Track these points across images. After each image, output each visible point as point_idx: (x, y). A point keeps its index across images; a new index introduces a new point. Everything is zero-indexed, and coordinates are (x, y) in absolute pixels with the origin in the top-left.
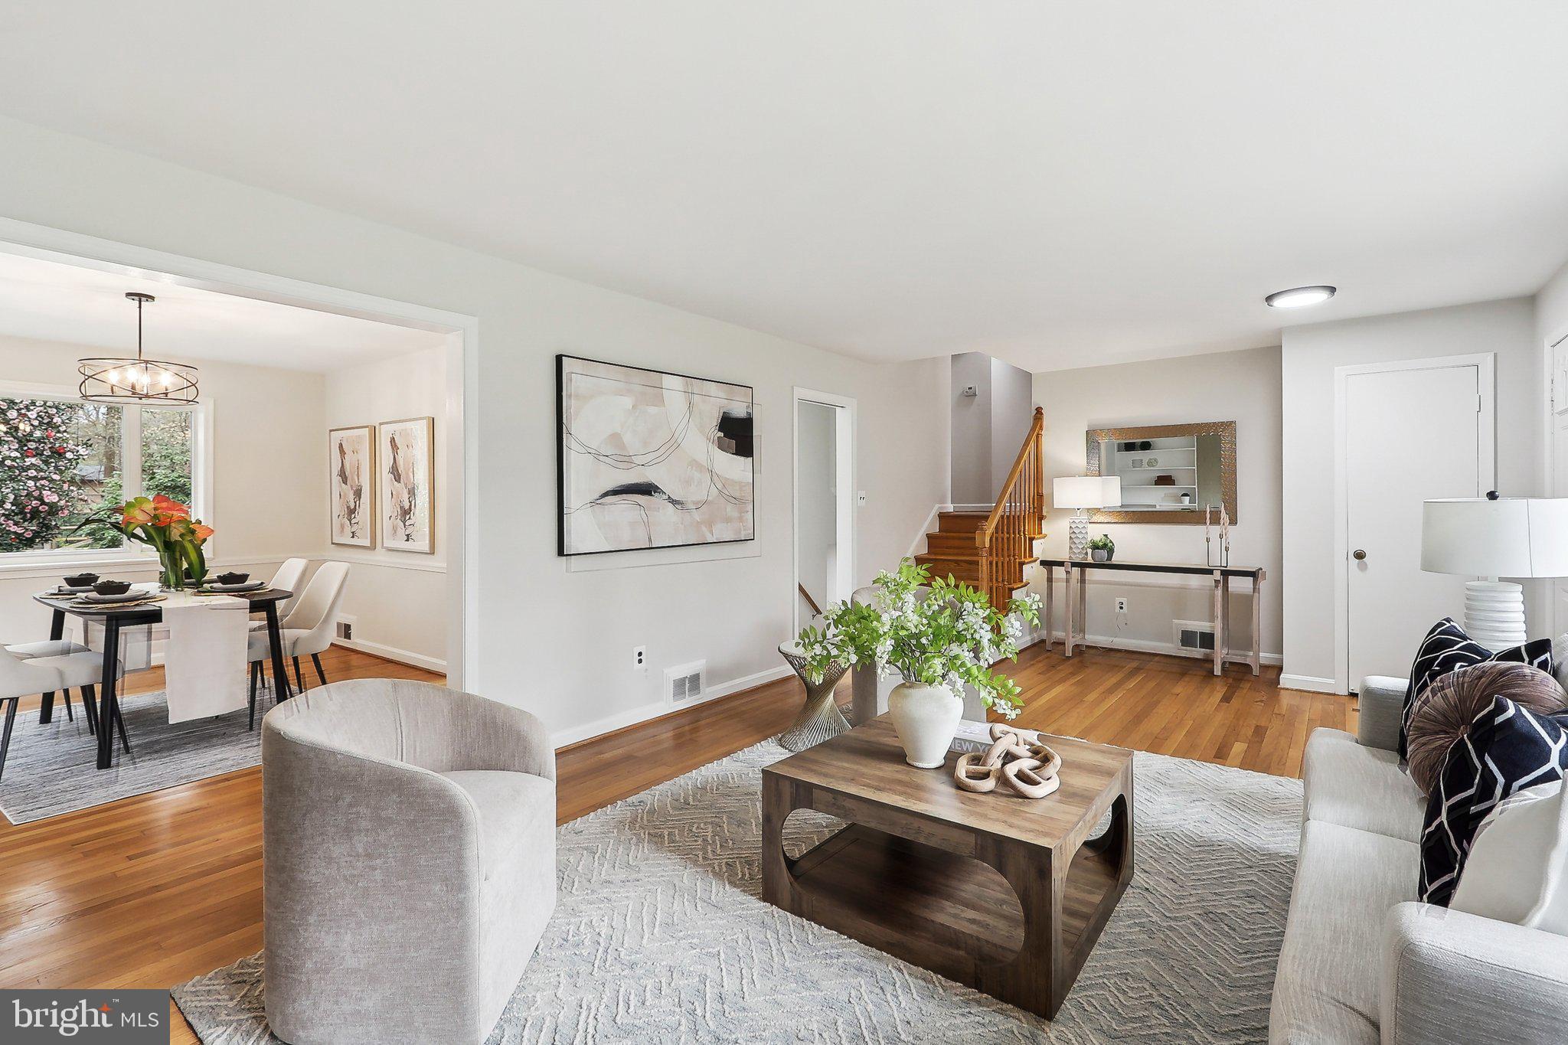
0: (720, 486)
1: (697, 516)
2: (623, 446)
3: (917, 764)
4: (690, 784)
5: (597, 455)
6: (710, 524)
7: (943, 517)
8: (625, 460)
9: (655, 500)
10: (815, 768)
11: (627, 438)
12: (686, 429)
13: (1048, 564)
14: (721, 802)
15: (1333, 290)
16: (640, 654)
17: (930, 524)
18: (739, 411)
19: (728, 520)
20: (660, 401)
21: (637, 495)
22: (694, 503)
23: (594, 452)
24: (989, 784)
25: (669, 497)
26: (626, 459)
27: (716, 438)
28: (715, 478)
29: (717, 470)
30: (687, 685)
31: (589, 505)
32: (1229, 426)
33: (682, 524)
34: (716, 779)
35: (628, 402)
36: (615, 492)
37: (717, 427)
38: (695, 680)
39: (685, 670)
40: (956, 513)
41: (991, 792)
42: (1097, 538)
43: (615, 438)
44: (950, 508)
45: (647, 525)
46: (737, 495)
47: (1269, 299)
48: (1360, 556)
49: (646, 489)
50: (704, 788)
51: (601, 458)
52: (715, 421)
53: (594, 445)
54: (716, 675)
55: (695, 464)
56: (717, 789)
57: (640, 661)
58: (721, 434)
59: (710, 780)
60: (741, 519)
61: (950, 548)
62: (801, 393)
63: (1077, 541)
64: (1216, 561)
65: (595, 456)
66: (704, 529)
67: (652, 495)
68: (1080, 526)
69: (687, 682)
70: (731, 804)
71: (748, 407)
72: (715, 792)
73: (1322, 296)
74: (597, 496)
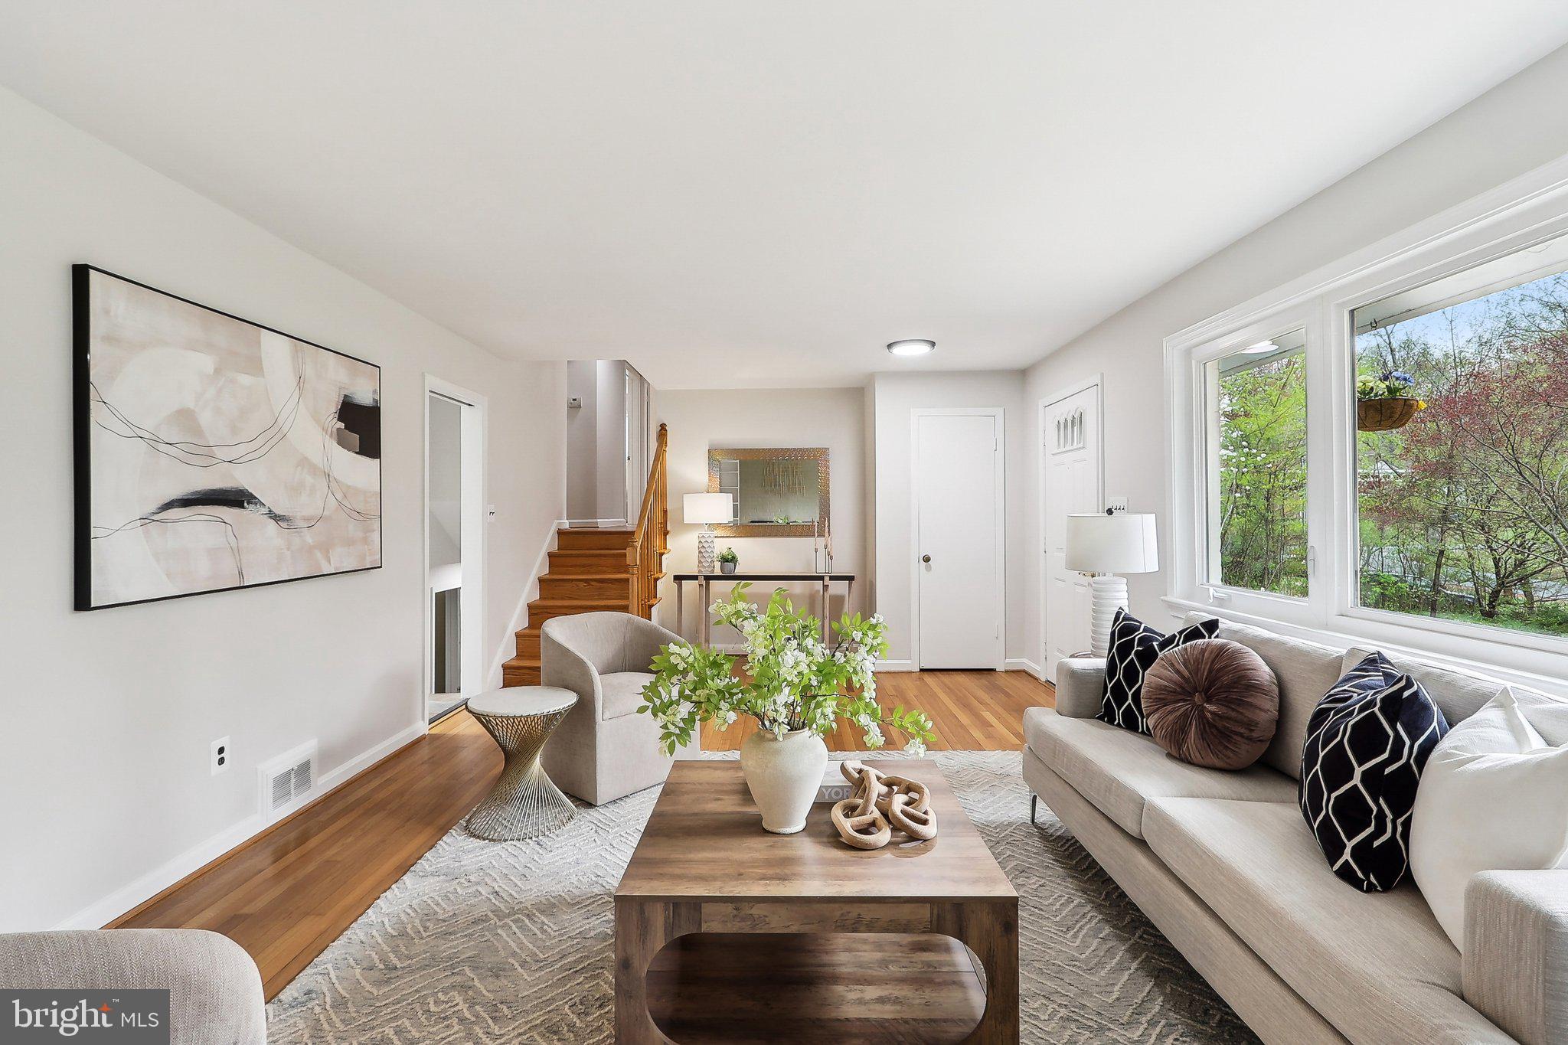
0: (339, 496)
1: (309, 538)
2: (198, 431)
3: (784, 830)
4: (375, 933)
5: (154, 442)
6: (326, 548)
7: (561, 533)
8: (203, 453)
9: (249, 513)
10: (678, 871)
11: (205, 418)
12: (295, 410)
13: (679, 579)
14: (446, 948)
15: (933, 344)
16: (221, 750)
17: (548, 542)
18: (365, 398)
19: (350, 542)
20: (255, 365)
21: (216, 506)
22: (306, 519)
23: (147, 435)
24: (884, 836)
25: (270, 511)
26: (205, 451)
27: (335, 430)
28: (333, 484)
29: (335, 474)
30: (293, 780)
31: (139, 523)
32: (824, 452)
33: (288, 549)
34: (413, 914)
35: (206, 362)
36: (186, 502)
37: (337, 416)
38: (303, 772)
39: (290, 759)
40: (572, 529)
41: (890, 844)
42: (725, 552)
43: (185, 417)
44: (566, 524)
45: (236, 552)
46: (360, 507)
47: (890, 346)
48: (927, 559)
49: (236, 499)
50: (403, 934)
51: (162, 447)
52: (333, 406)
53: (149, 424)
54: (329, 757)
55: (304, 462)
56: (426, 929)
57: (221, 761)
58: (342, 425)
59: (403, 917)
60: (365, 540)
61: (575, 566)
62: (433, 382)
63: (706, 555)
64: (821, 570)
65: (151, 442)
66: (318, 554)
67: (243, 507)
68: (709, 540)
69: (293, 776)
70: (460, 946)
71: (375, 392)
72: (424, 935)
73: (924, 349)
74: (153, 507)
